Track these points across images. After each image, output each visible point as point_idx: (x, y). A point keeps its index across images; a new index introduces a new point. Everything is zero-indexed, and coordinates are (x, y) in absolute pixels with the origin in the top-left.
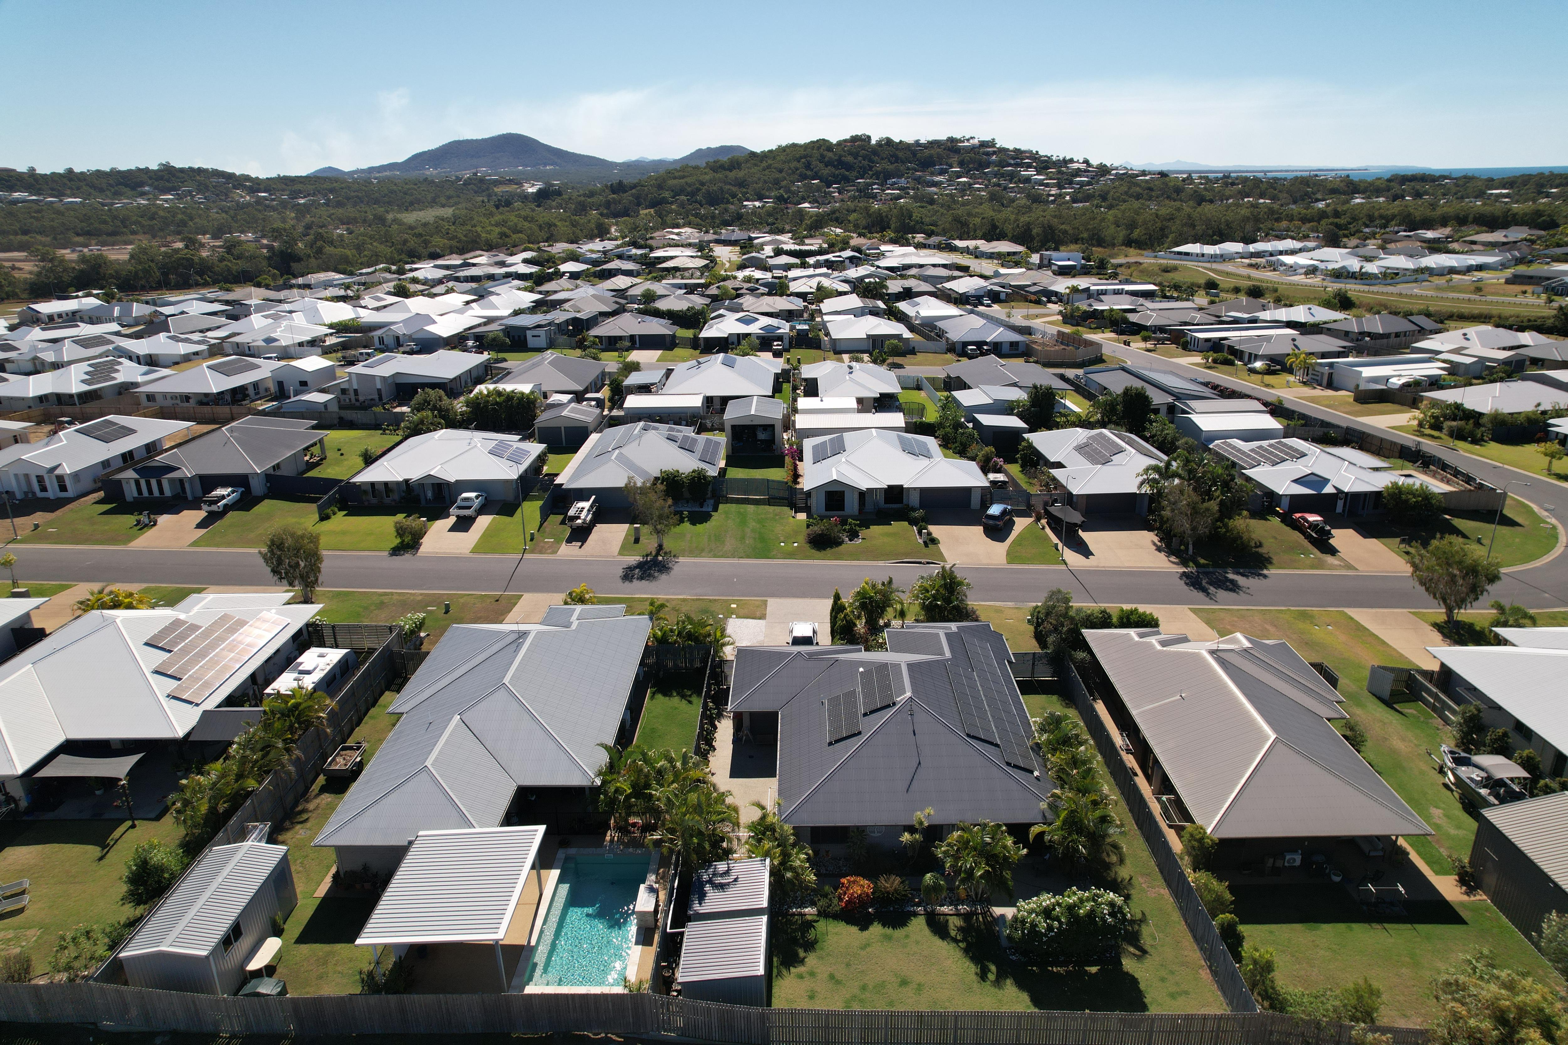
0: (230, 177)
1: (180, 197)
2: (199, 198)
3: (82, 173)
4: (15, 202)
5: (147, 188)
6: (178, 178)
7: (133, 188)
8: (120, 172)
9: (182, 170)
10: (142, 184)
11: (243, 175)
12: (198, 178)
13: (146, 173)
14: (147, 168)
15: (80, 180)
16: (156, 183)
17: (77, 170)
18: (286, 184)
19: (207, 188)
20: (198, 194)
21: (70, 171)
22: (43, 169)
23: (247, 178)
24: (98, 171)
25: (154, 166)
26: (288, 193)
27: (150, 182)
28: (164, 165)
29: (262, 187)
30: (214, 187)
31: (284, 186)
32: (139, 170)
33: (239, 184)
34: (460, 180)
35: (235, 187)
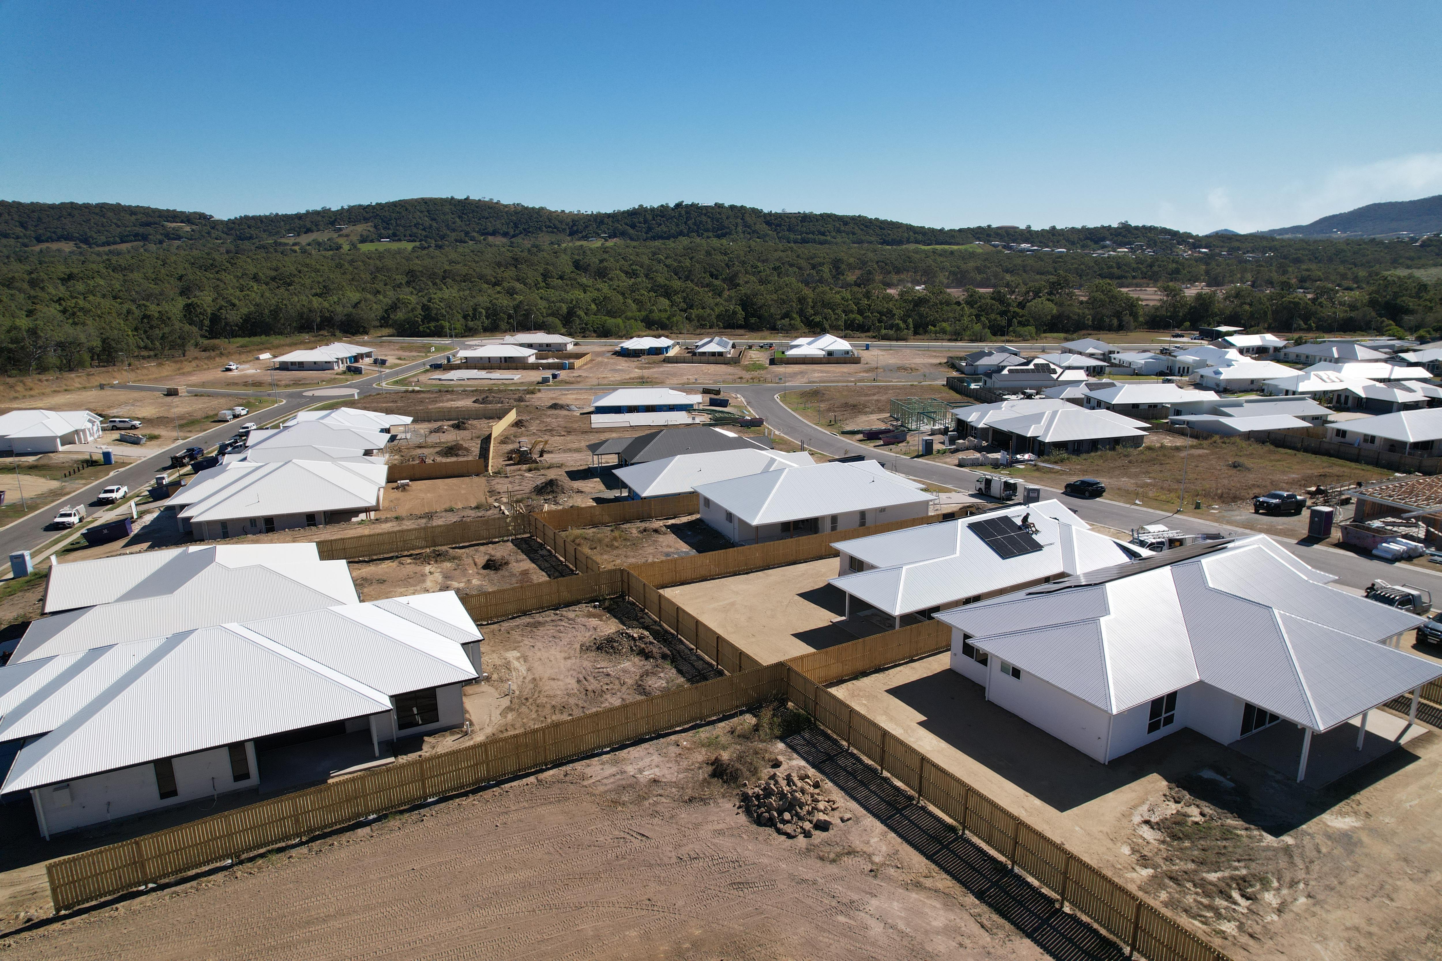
0: (1174, 234)
1: (1133, 251)
2: (1149, 252)
3: (1062, 230)
4: (1023, 251)
5: (1108, 242)
6: (1133, 234)
7: (1096, 243)
8: (1088, 229)
9: (1136, 228)
10: (1104, 239)
11: (1185, 233)
12: (1149, 234)
13: (1108, 230)
14: (1110, 226)
15: (1059, 235)
16: (1115, 238)
17: (1058, 227)
18: (1223, 242)
19: (1155, 243)
20: (1147, 248)
21: (1053, 228)
22: (1036, 227)
23: (1189, 235)
24: (1073, 228)
25: (1115, 225)
26: (1226, 249)
27: (1111, 237)
28: (1122, 224)
29: (1204, 243)
30: (1161, 242)
31: (1222, 244)
32: (1103, 227)
33: (1183, 241)
34: (1416, 241)
35: (1179, 243)
